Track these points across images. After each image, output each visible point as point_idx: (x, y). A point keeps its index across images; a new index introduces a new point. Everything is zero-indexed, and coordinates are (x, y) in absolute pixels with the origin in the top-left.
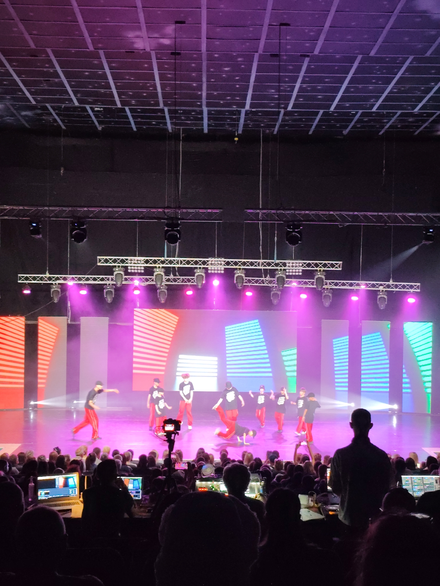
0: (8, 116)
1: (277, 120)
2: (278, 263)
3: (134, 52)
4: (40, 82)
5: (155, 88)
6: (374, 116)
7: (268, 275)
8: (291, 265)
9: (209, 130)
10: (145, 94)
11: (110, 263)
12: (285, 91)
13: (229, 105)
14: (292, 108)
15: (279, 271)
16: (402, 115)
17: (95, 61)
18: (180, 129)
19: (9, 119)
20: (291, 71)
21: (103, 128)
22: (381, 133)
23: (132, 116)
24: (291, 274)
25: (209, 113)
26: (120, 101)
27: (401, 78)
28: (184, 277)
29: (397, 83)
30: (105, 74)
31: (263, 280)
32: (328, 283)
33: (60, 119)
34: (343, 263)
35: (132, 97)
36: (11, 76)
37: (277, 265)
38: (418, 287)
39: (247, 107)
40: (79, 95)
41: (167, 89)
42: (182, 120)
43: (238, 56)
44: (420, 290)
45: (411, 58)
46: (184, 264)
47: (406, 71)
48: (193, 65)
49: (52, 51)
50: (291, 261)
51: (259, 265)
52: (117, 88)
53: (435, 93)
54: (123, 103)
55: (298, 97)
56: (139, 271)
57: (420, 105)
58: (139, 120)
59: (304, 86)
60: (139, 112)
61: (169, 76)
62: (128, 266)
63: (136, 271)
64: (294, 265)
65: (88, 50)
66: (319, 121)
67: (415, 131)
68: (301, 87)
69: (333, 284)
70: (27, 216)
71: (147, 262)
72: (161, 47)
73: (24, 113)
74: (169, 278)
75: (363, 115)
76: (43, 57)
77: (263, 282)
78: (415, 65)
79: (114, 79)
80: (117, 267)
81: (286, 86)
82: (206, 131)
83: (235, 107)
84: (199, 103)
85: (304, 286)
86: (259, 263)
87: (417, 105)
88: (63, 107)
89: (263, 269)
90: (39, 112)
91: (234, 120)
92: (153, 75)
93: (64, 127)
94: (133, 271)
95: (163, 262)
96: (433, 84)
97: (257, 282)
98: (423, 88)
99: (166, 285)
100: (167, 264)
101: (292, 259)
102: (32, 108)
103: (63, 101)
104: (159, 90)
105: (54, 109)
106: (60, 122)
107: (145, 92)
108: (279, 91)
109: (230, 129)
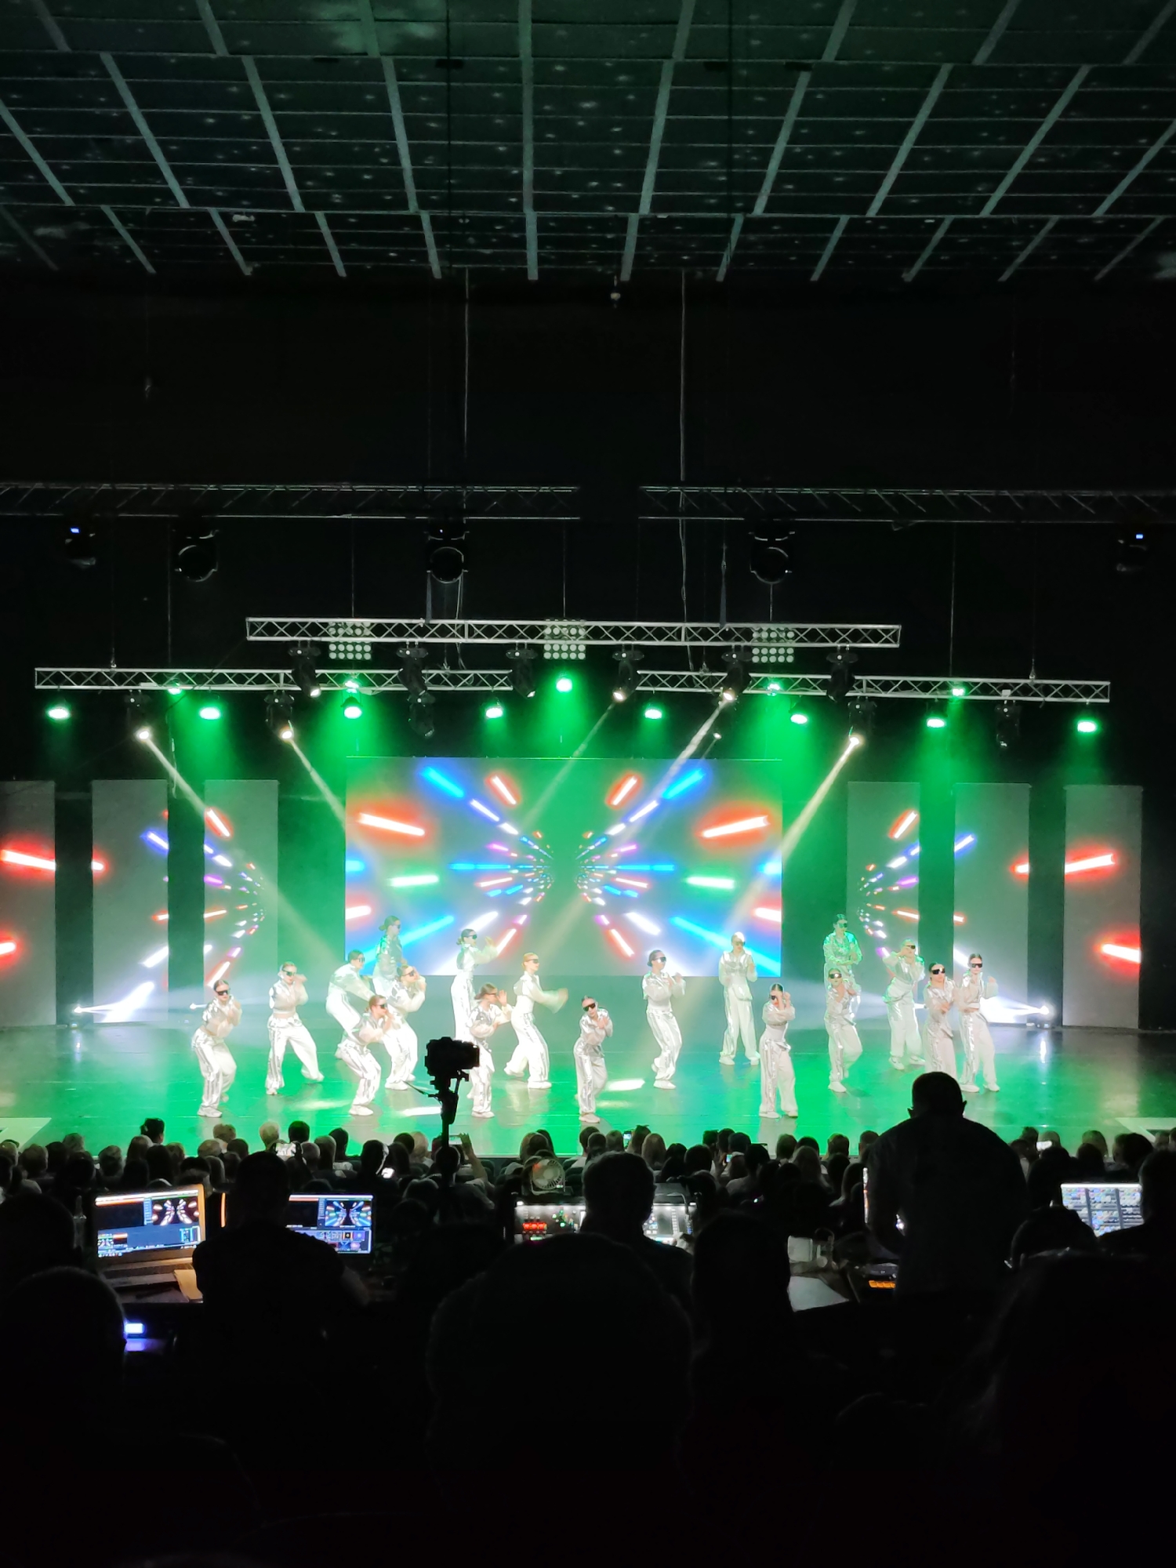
1: (723, 244)
2: (730, 629)
3: (336, 60)
4: (84, 146)
5: (396, 160)
6: (984, 231)
7: (704, 664)
8: (764, 635)
9: (540, 272)
10: (366, 177)
11: (282, 634)
12: (746, 164)
13: (596, 203)
14: (767, 209)
16: (1060, 226)
17: (232, 85)
18: (464, 269)
19: (3, 249)
20: (761, 110)
21: (255, 270)
22: (1004, 277)
23: (334, 235)
25: (542, 224)
26: (302, 195)
27: (1057, 126)
29: (1044, 141)
30: (258, 121)
31: (690, 677)
32: (865, 684)
33: (142, 248)
34: (902, 630)
35: (332, 183)
36: (8, 131)
37: (727, 635)
38: (1104, 692)
39: (645, 208)
40: (190, 180)
41: (426, 162)
42: (469, 246)
43: (620, 69)
44: (1110, 698)
45: (1084, 71)
47: (1070, 107)
48: (497, 95)
49: (116, 58)
50: (765, 626)
52: (292, 158)
53: (1149, 166)
54: (306, 200)
55: (780, 179)
56: (359, 657)
57: (1111, 199)
58: (354, 246)
59: (798, 149)
60: (352, 226)
61: (433, 125)
62: (328, 644)
63: (350, 656)
64: (773, 635)
65: (212, 56)
66: (838, 247)
67: (1096, 272)
68: (788, 153)
69: (876, 687)
70: (56, 509)
71: (378, 630)
72: (410, 45)
73: (41, 231)
74: (438, 675)
75: (955, 226)
76: (93, 77)
77: (690, 682)
78: (1095, 88)
79: (283, 136)
80: (300, 645)
81: (748, 151)
82: (533, 274)
83: (610, 208)
84: (513, 200)
85: (801, 692)
86: (680, 630)
87: (1102, 200)
88: (147, 212)
90: (83, 226)
91: (609, 244)
92: (389, 122)
93: (150, 269)
94: (342, 656)
95: (421, 631)
96: (1144, 141)
97: (673, 681)
98: (1116, 153)
99: (431, 693)
100: (433, 636)
101: (767, 620)
102: (62, 216)
103: (147, 196)
104: (406, 163)
105: (124, 221)
106: (141, 257)
107: (367, 171)
108: (729, 163)
109: (600, 269)
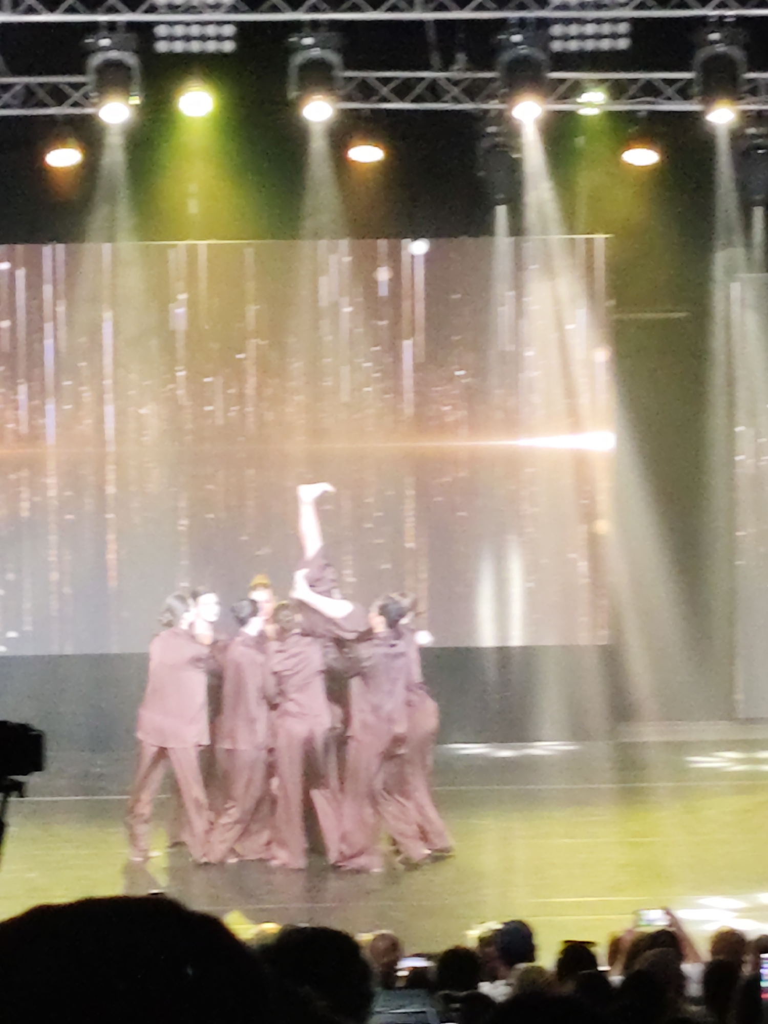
7: (461, 57)
15: (514, 30)
24: (573, 45)
28: (31, 80)
31: (434, 82)
46: (31, 9)
51: (411, 4)
77: (434, 91)
85: (643, 107)
89: (436, 23)
97: (403, 90)
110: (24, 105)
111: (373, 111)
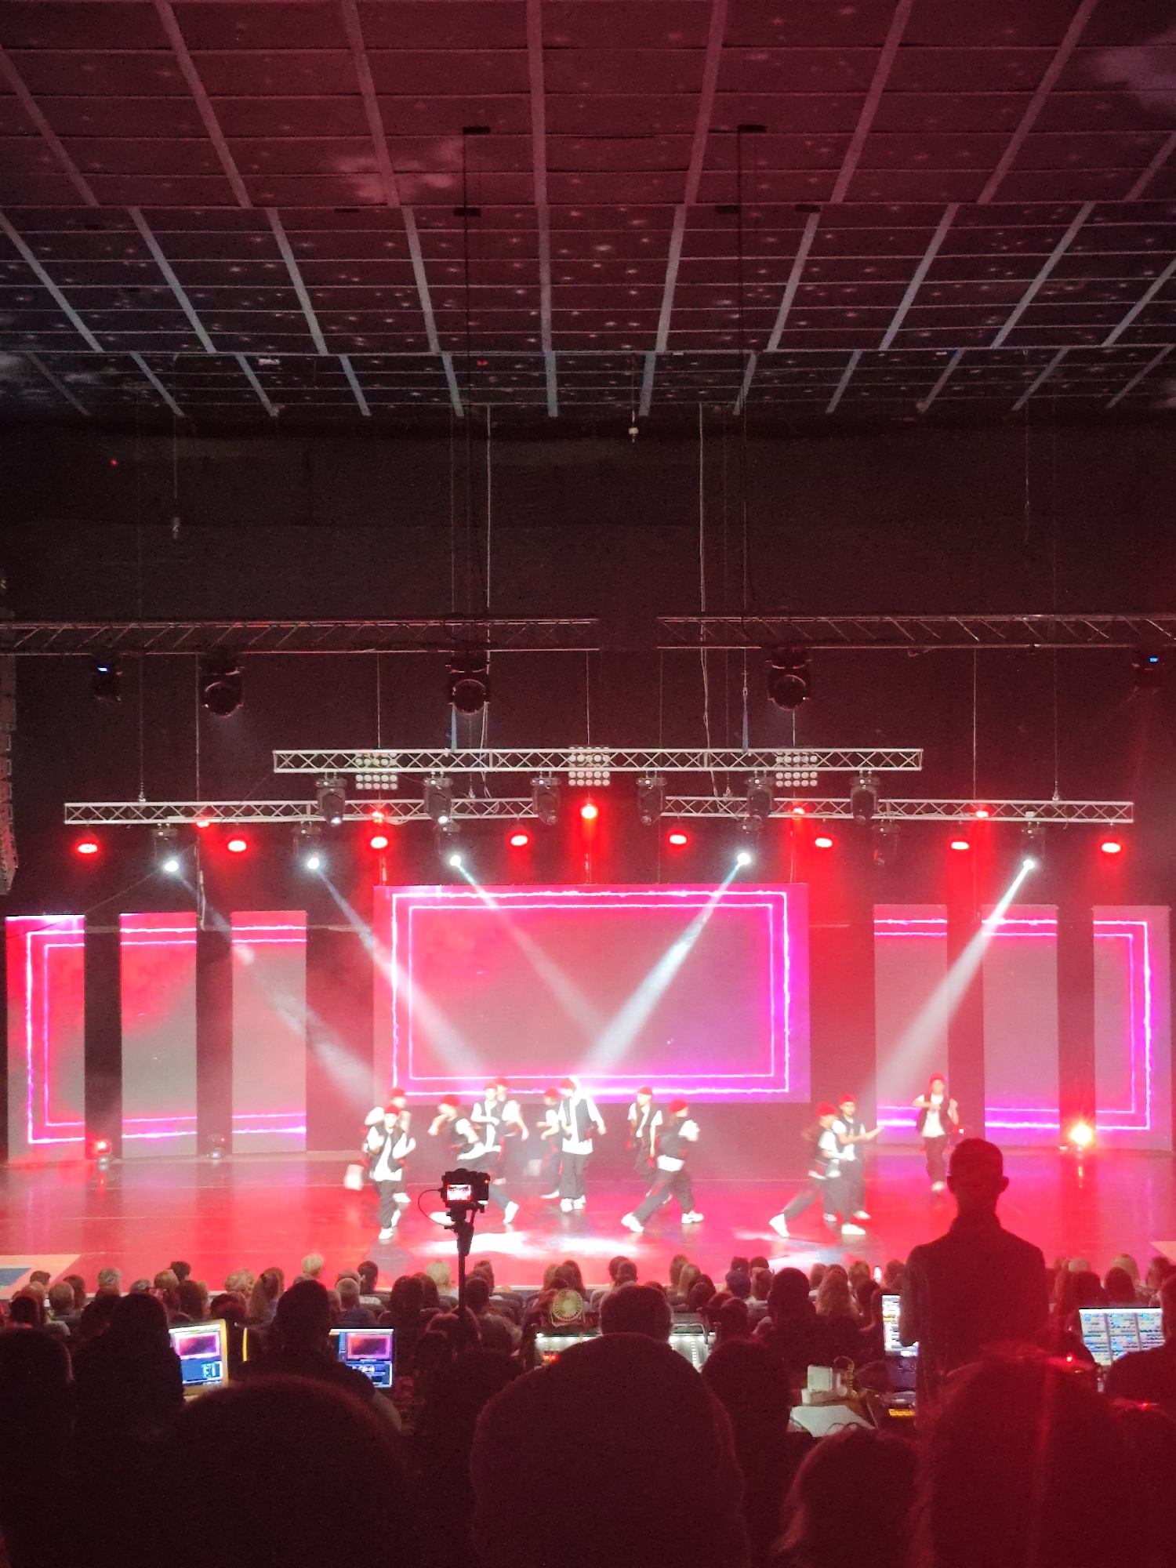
0: (27, 385)
1: (740, 378)
2: (752, 755)
3: (357, 211)
4: (113, 295)
5: (417, 304)
6: (995, 362)
7: (728, 789)
8: (788, 759)
9: (560, 408)
10: (389, 320)
11: (309, 766)
12: (757, 302)
13: (615, 342)
14: (780, 346)
15: (756, 777)
16: (1072, 356)
17: (256, 235)
18: (485, 408)
19: (34, 395)
20: (773, 249)
21: (281, 412)
22: (1017, 406)
23: (358, 377)
24: (788, 784)
25: (561, 363)
26: (326, 339)
27: (1063, 259)
28: (503, 800)
29: (1053, 274)
30: (283, 269)
31: (715, 802)
32: (888, 807)
33: (171, 393)
34: (923, 753)
35: (355, 327)
36: (39, 282)
37: (749, 761)
38: (1128, 813)
39: (661, 347)
40: (216, 326)
41: (447, 305)
42: (490, 385)
43: (634, 213)
44: (1134, 818)
45: (1088, 207)
46: (503, 765)
47: (1075, 242)
48: (514, 240)
49: (144, 213)
50: (788, 751)
51: (702, 764)
52: (316, 304)
53: (1157, 296)
54: (331, 344)
55: (792, 317)
56: (385, 787)
57: (1119, 330)
58: (377, 387)
59: (810, 286)
60: (375, 367)
61: (451, 270)
62: (354, 774)
63: (377, 786)
64: (797, 759)
65: (235, 208)
66: (852, 379)
67: (1109, 399)
68: (800, 290)
69: (900, 809)
70: (86, 648)
71: (404, 761)
72: (428, 195)
73: (72, 377)
74: (463, 804)
75: (968, 358)
76: (121, 229)
77: (714, 807)
78: (1100, 223)
79: (306, 283)
80: (326, 777)
81: (761, 290)
82: (553, 412)
83: (628, 346)
84: (533, 340)
85: (825, 816)
86: (702, 757)
87: (1110, 330)
88: (175, 357)
89: (716, 773)
90: (112, 371)
91: (628, 380)
92: (411, 264)
93: (178, 412)
94: (368, 786)
95: (447, 761)
96: (1150, 273)
97: (698, 807)
98: (1123, 285)
99: (454, 820)
100: (458, 765)
101: (790, 746)
102: (92, 363)
103: (174, 343)
104: (427, 307)
105: (152, 365)
106: (169, 399)
107: (390, 316)
108: (741, 301)
109: (619, 405)
110: (499, 813)
111: (681, 817)
